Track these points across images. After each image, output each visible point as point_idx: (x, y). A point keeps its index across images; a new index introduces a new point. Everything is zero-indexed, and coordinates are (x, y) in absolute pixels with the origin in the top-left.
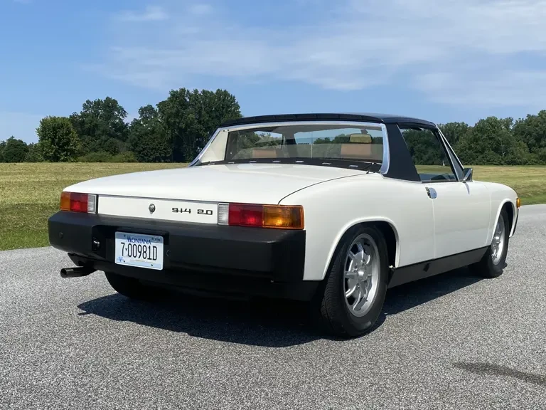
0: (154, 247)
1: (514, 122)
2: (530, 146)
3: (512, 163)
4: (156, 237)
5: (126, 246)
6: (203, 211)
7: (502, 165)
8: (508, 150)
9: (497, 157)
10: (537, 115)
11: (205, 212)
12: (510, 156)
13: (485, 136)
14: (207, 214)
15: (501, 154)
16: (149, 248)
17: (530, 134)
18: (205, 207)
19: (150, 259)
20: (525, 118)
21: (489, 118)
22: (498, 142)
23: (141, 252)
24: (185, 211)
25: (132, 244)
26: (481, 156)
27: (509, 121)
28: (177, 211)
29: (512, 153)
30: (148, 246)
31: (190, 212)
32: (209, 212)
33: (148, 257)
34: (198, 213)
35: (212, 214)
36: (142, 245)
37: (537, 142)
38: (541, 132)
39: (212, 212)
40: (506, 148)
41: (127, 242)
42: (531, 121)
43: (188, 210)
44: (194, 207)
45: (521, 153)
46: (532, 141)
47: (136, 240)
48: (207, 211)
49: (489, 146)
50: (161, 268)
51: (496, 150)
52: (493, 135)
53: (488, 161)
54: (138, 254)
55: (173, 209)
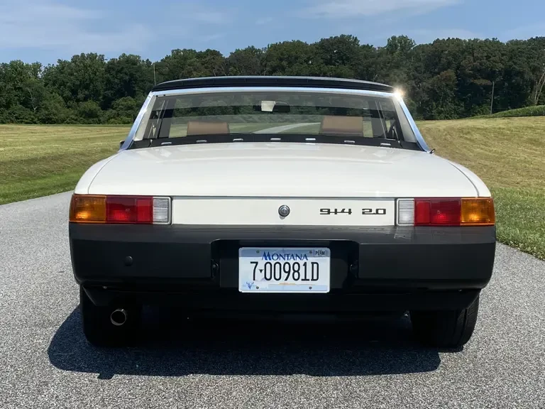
0: (313, 263)
1: (43, 69)
2: (66, 99)
3: (47, 121)
4: (317, 249)
5: (261, 266)
6: (371, 210)
7: (35, 123)
8: (40, 103)
9: (27, 113)
10: (70, 61)
11: (374, 211)
12: (44, 112)
13: (9, 86)
14: (377, 213)
15: (32, 109)
16: (305, 264)
17: (63, 84)
18: (374, 205)
19: (305, 279)
20: (56, 64)
21: (12, 63)
22: (27, 94)
23: (289, 272)
24: (343, 211)
25: (273, 262)
26: (7, 112)
27: (36, 67)
28: (329, 212)
29: (46, 109)
30: (301, 263)
31: (350, 212)
32: (382, 212)
33: (302, 276)
34: (363, 213)
35: (385, 213)
36: (292, 262)
37: (73, 94)
38: (78, 83)
39: (385, 210)
40: (38, 101)
41: (262, 262)
42: (63, 68)
43: (347, 210)
44: (357, 207)
45: (56, 109)
46: (67, 93)
47: (279, 256)
48: (377, 210)
49: (16, 98)
50: (327, 290)
51: (25, 103)
52: (20, 85)
53: (17, 118)
54: (284, 275)
55: (321, 210)
